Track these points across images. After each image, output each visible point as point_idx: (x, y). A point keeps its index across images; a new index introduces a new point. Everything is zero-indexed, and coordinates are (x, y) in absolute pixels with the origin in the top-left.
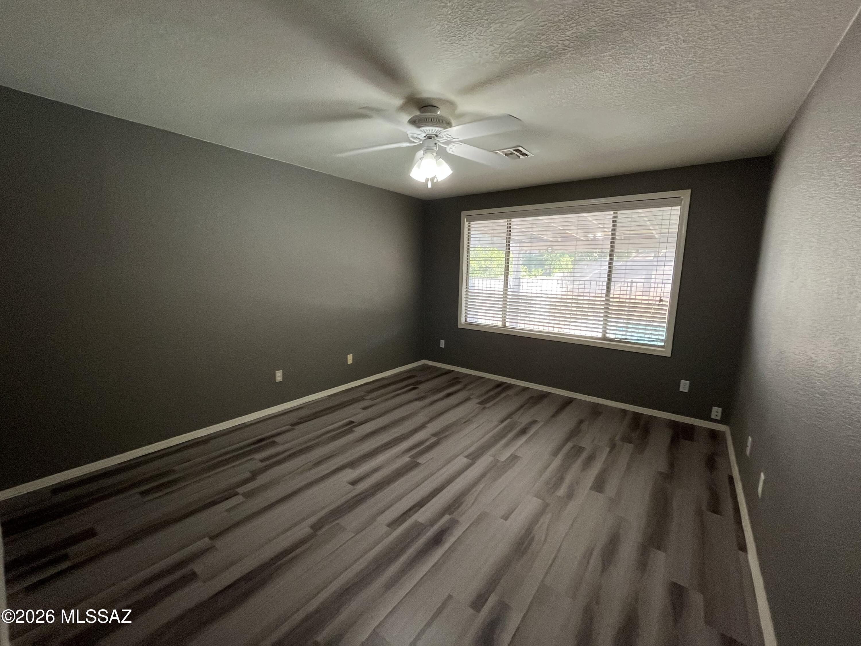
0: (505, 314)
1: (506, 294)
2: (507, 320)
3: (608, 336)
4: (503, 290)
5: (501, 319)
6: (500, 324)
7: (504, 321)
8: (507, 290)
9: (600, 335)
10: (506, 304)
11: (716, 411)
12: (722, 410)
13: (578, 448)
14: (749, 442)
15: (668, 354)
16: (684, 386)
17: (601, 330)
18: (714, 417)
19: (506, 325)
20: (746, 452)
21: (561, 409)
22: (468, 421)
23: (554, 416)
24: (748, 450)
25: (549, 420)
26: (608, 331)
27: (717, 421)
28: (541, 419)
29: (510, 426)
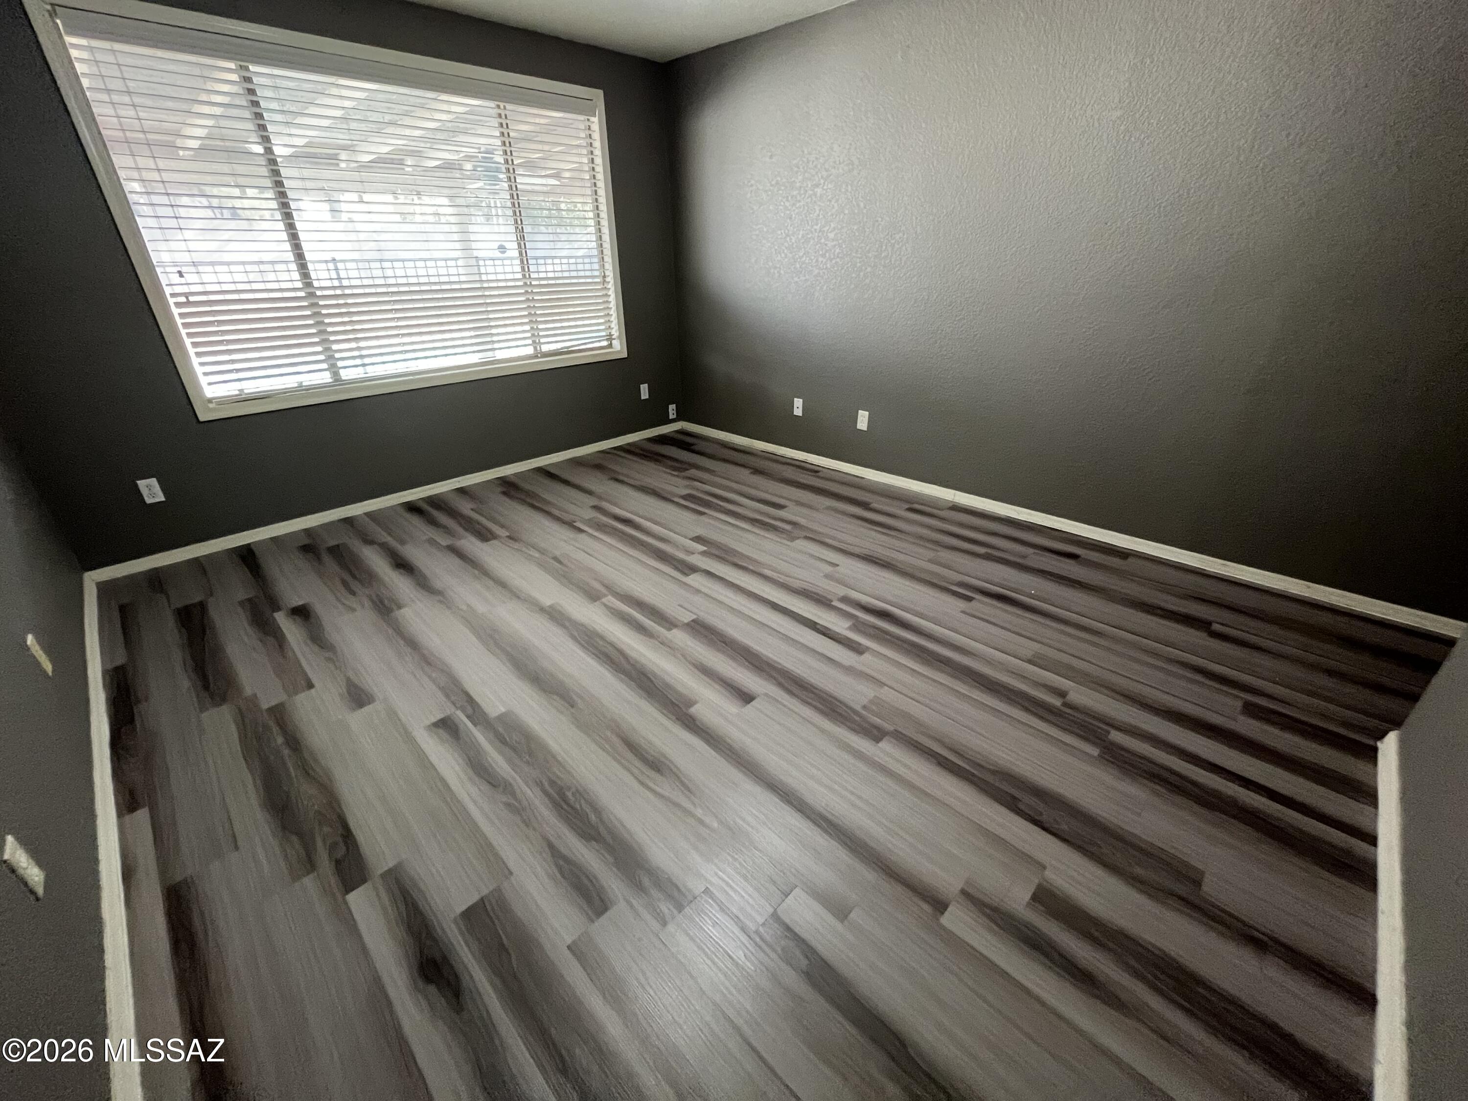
0: (330, 349)
1: (312, 295)
2: (340, 364)
3: (545, 348)
5: (324, 366)
6: (326, 378)
7: (334, 370)
9: (530, 351)
10: (323, 322)
11: (672, 409)
12: (676, 406)
13: (688, 497)
14: (798, 403)
15: (625, 355)
16: (644, 392)
17: (530, 342)
18: (671, 417)
19: (343, 378)
20: (795, 413)
21: (566, 482)
22: (556, 559)
23: (589, 493)
24: (798, 412)
25: (600, 498)
26: (542, 340)
27: (674, 421)
28: (594, 501)
29: (601, 527)
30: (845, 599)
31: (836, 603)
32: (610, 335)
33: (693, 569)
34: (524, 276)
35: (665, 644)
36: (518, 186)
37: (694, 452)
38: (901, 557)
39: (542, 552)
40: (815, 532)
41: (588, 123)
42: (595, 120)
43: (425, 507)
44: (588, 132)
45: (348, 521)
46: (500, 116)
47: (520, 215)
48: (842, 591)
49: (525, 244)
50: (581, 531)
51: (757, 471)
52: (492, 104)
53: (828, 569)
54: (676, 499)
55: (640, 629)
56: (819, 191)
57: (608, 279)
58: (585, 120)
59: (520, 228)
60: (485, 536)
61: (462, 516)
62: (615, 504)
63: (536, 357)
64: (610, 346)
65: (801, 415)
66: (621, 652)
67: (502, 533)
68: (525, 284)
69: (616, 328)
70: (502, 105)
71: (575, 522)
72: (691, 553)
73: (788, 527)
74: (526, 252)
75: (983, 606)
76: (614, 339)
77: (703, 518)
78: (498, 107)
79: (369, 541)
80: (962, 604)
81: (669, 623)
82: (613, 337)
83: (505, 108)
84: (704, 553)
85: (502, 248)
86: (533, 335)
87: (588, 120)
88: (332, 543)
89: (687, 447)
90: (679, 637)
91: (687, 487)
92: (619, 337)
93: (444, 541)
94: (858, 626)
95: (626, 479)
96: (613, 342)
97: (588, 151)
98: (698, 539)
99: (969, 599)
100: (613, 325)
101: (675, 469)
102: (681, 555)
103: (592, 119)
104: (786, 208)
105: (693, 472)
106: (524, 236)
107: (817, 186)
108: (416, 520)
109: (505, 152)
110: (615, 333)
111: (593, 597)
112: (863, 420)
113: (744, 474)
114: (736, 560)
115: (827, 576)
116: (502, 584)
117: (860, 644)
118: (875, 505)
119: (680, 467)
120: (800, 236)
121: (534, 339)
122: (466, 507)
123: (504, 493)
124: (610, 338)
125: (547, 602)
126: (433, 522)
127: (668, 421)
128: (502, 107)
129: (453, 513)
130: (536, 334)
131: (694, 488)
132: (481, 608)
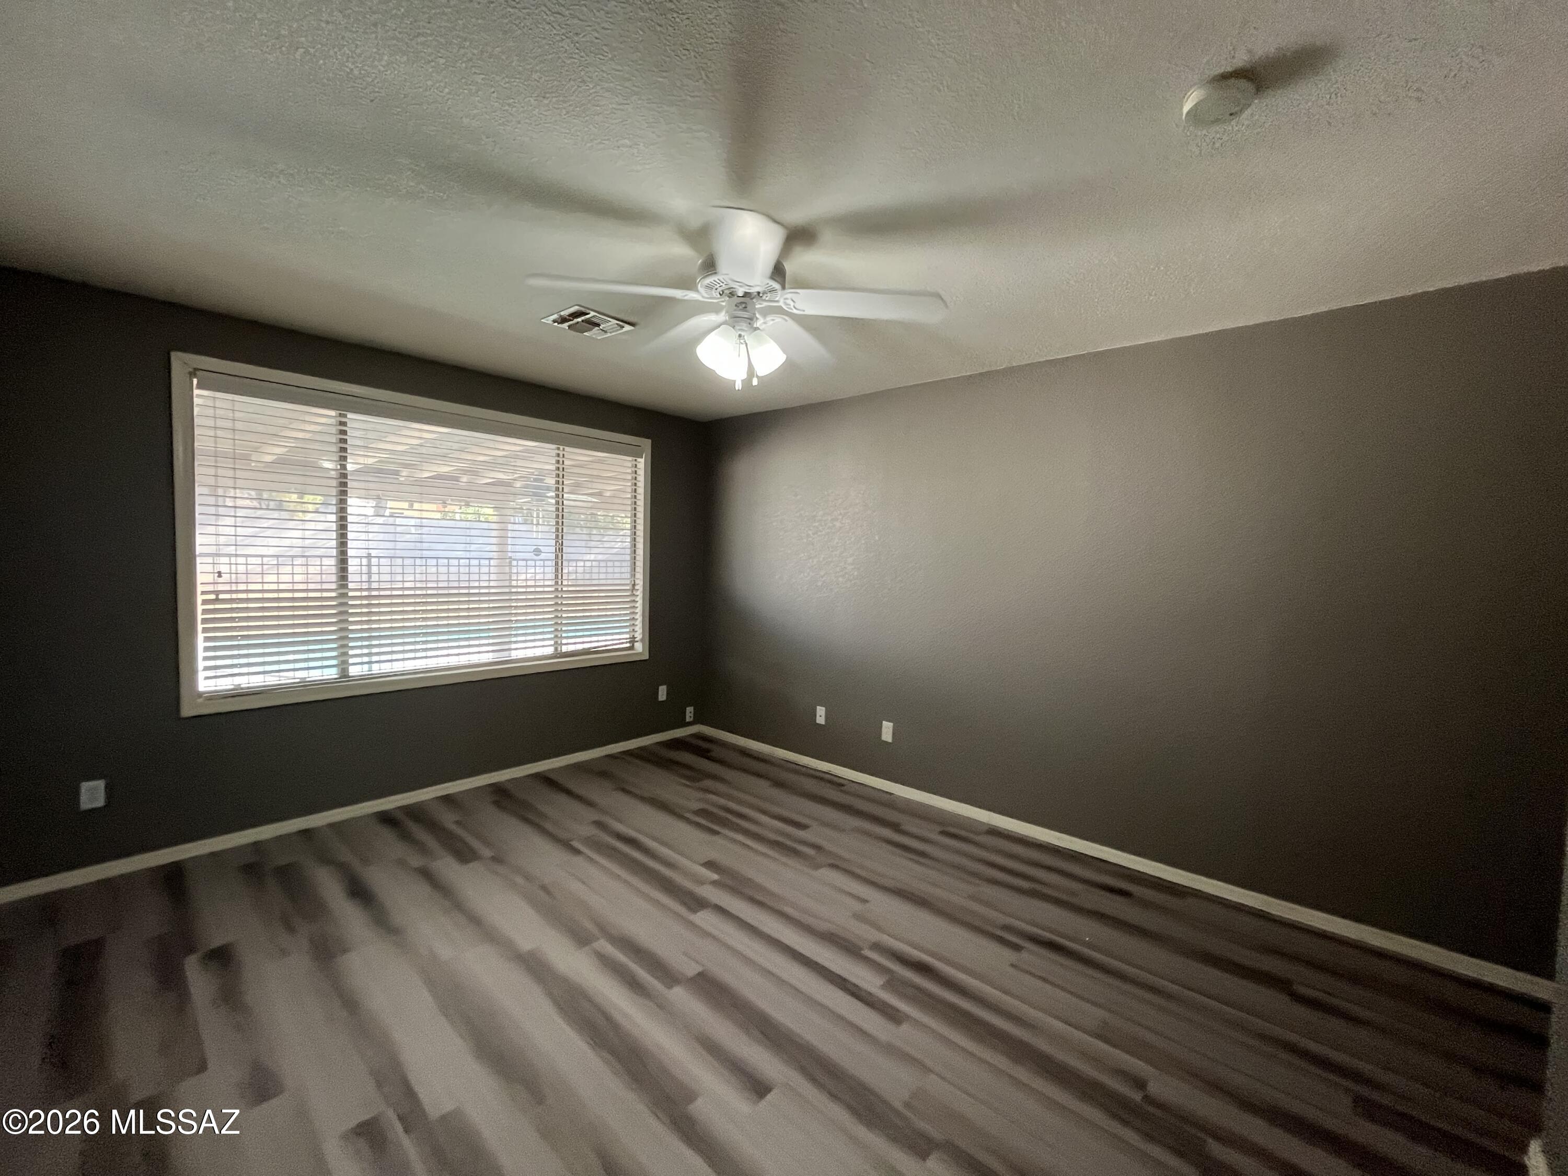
0: (346, 646)
1: (344, 595)
3: (565, 649)
4: (334, 586)
5: (334, 662)
6: (331, 673)
7: (344, 667)
8: (345, 586)
10: (347, 621)
11: (690, 711)
12: (694, 709)
13: (702, 812)
14: (821, 712)
15: (646, 657)
16: (662, 693)
17: (552, 642)
18: (688, 719)
19: (350, 674)
20: (818, 722)
21: (569, 792)
22: (544, 888)
23: (590, 804)
24: (821, 719)
25: (604, 811)
26: (564, 641)
27: (690, 724)
28: (596, 817)
29: (599, 847)
30: (877, 947)
31: (867, 953)
32: (634, 637)
33: (699, 904)
34: (557, 583)
35: (662, 1007)
36: (565, 502)
37: (708, 758)
38: (938, 892)
39: (528, 878)
40: (840, 858)
41: (634, 463)
42: (642, 460)
43: (400, 816)
44: (634, 469)
45: (306, 834)
46: (558, 455)
47: (562, 532)
48: (875, 936)
49: (562, 555)
50: (577, 852)
51: (779, 784)
52: (554, 446)
53: (857, 906)
54: (688, 815)
55: (634, 985)
56: (838, 524)
57: (637, 587)
58: (632, 461)
59: (560, 542)
60: (465, 855)
61: (443, 829)
62: (620, 821)
63: (556, 657)
64: (632, 648)
65: (824, 723)
66: (608, 1018)
67: (487, 853)
68: (557, 590)
69: (640, 631)
70: (561, 448)
71: (570, 841)
72: (701, 882)
73: (811, 852)
74: (562, 562)
75: (1033, 957)
76: (637, 641)
77: (715, 838)
78: (558, 449)
79: (326, 859)
80: (1008, 955)
81: (669, 976)
82: (636, 639)
83: (564, 449)
84: (714, 883)
85: (537, 552)
86: (556, 636)
87: (636, 460)
88: (282, 861)
89: (704, 753)
90: (679, 995)
91: (700, 800)
92: (642, 640)
93: (416, 861)
94: (893, 983)
95: (633, 790)
96: (636, 644)
97: (632, 483)
98: (710, 865)
99: (1017, 948)
100: (637, 628)
101: (688, 778)
102: (688, 884)
103: (639, 460)
104: (808, 536)
105: (708, 783)
106: (562, 548)
107: (836, 520)
108: (387, 835)
109: (558, 476)
110: (638, 636)
111: (581, 939)
112: (887, 731)
113: (763, 786)
114: (750, 893)
115: (858, 917)
116: (475, 921)
117: (898, 1010)
118: (907, 827)
119: (694, 776)
120: (821, 559)
121: (556, 640)
122: (448, 819)
123: (497, 804)
124: (633, 640)
125: (525, 945)
126: (406, 836)
127: (684, 724)
128: (561, 449)
129: (433, 826)
130: (559, 636)
131: (707, 801)
132: (445, 952)
